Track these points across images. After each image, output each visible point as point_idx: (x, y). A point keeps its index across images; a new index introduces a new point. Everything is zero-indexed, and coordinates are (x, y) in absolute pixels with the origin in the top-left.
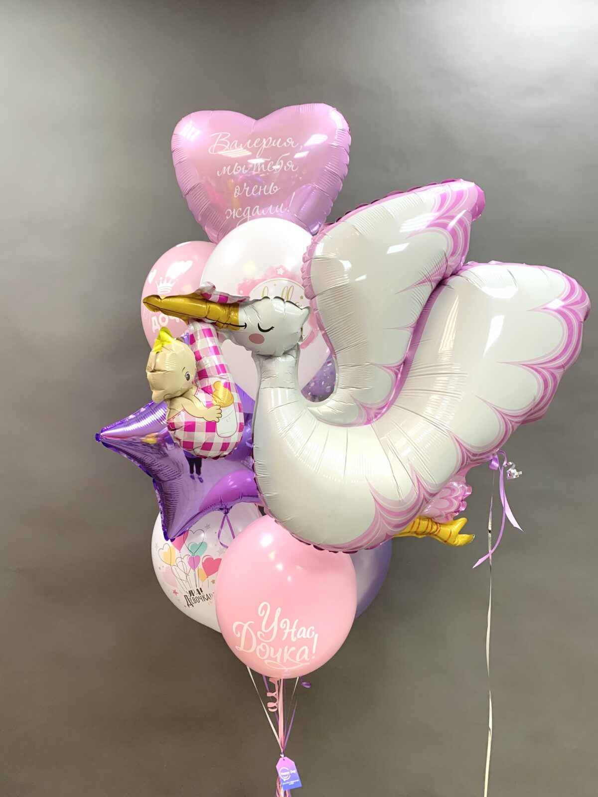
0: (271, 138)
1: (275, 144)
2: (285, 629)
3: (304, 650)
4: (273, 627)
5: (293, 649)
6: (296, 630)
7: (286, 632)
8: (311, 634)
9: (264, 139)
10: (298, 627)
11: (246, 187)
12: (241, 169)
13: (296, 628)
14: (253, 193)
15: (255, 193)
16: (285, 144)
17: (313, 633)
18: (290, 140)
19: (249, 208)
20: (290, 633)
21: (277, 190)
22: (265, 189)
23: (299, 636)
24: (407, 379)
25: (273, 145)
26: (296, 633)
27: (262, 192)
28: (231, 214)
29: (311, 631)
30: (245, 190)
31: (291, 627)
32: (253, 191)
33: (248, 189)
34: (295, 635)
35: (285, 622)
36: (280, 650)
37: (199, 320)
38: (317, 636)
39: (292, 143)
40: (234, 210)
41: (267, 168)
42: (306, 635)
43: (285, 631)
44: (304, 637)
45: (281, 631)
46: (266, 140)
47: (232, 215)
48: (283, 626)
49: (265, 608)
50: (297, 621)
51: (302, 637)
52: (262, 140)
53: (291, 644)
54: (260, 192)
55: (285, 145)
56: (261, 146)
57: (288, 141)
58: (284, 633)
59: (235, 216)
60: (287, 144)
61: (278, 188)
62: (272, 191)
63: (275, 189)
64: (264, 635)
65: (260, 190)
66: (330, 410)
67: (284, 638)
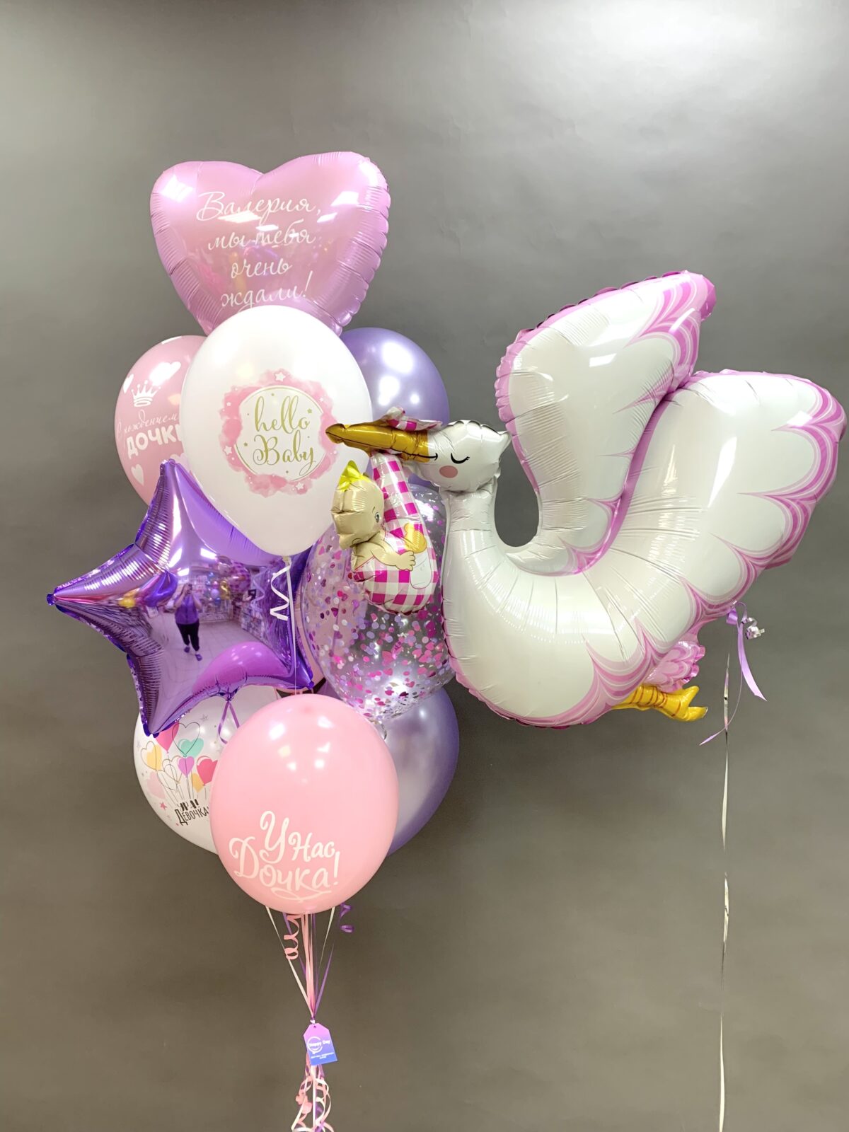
0: (278, 200)
1: (284, 207)
2: (295, 845)
3: (322, 873)
4: (280, 844)
5: (307, 871)
6: (309, 846)
7: (297, 849)
8: (330, 852)
9: (270, 201)
10: (312, 844)
11: (247, 264)
12: (238, 241)
13: (310, 844)
14: (255, 272)
15: (258, 272)
16: (297, 207)
17: (333, 850)
18: (304, 202)
19: (251, 292)
20: (301, 851)
21: (288, 268)
22: (271, 267)
23: (314, 855)
24: (626, 516)
25: (282, 208)
26: (309, 851)
27: (268, 271)
28: (228, 299)
29: (330, 848)
30: (246, 269)
31: (303, 843)
32: (256, 269)
33: (249, 266)
34: (309, 853)
35: (295, 837)
36: (290, 873)
38: (338, 854)
39: (307, 205)
40: (232, 295)
41: (273, 239)
42: (323, 854)
43: (294, 848)
44: (322, 856)
45: (290, 849)
46: (272, 202)
47: (230, 301)
48: (292, 841)
49: (268, 818)
50: (310, 835)
51: (318, 856)
52: (266, 203)
53: (304, 866)
54: (265, 271)
55: (297, 209)
56: (264, 211)
57: (301, 203)
58: (294, 851)
59: (234, 304)
60: (300, 207)
61: (289, 266)
62: (281, 270)
63: (285, 267)
64: (268, 855)
65: (265, 268)
66: (534, 556)
67: (294, 858)
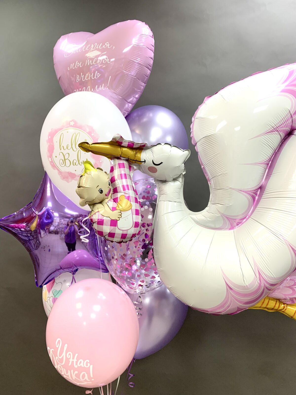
0: (96, 44)
1: (98, 47)
2: (70, 358)
3: (84, 374)
4: (63, 356)
5: (76, 372)
6: (76, 360)
7: (71, 360)
8: (87, 365)
10: (78, 359)
11: (82, 75)
12: (79, 65)
13: (76, 359)
14: (86, 79)
15: (87, 78)
16: (104, 46)
17: (89, 364)
19: (85, 88)
20: (73, 362)
21: (99, 75)
22: (92, 76)
23: (79, 366)
24: (261, 200)
26: (77, 362)
27: (91, 77)
29: (87, 362)
30: (82, 77)
31: (73, 358)
32: (86, 77)
34: (76, 364)
35: (70, 354)
36: (69, 371)
37: (118, 158)
38: (91, 366)
39: (108, 45)
40: (77, 90)
42: (83, 365)
43: (69, 360)
44: (83, 366)
45: (67, 360)
48: (69, 356)
49: (59, 342)
50: (77, 355)
51: (81, 366)
53: (75, 370)
54: (89, 78)
55: (104, 47)
56: (90, 49)
57: (106, 44)
58: (70, 361)
62: (97, 77)
64: (59, 360)
65: (90, 76)
66: (203, 218)
67: (70, 364)
